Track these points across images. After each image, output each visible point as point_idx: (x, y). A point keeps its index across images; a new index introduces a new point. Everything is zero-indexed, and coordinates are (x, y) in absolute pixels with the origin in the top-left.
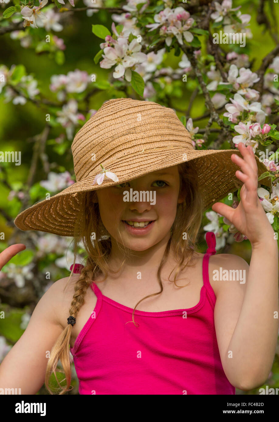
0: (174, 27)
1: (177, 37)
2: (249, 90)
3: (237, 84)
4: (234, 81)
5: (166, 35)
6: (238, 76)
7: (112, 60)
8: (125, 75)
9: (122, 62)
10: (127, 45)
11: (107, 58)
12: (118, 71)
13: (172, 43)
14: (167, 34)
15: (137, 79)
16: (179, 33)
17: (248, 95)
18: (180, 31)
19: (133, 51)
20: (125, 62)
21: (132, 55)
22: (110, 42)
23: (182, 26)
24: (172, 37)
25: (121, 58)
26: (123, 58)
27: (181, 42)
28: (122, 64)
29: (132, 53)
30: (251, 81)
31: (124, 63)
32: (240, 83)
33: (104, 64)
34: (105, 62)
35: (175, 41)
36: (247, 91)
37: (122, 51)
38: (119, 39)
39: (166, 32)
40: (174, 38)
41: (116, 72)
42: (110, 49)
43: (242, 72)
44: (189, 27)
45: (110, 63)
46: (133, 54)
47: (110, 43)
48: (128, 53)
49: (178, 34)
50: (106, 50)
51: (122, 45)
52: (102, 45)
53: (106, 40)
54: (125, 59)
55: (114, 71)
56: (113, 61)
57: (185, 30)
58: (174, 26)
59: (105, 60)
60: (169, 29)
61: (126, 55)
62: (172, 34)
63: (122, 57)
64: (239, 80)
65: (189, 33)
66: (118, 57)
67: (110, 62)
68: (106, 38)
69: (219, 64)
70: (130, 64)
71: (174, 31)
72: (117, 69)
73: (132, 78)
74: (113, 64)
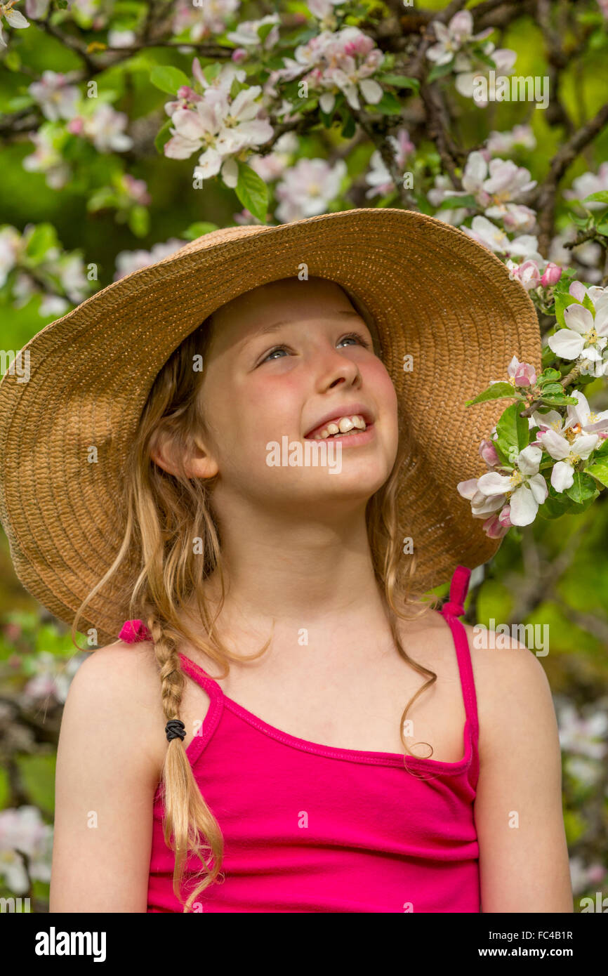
0: (339, 71)
1: (346, 92)
2: (513, 208)
3: (484, 195)
4: (478, 187)
5: (320, 90)
6: (488, 176)
7: (193, 139)
8: (224, 173)
9: (215, 145)
10: (226, 105)
11: (179, 135)
12: (207, 163)
13: (335, 107)
14: (324, 88)
15: (250, 183)
16: (351, 83)
17: (509, 217)
18: (351, 78)
19: (239, 119)
20: (222, 142)
21: (238, 127)
22: (189, 100)
23: (357, 67)
24: (335, 92)
25: (213, 133)
26: (217, 135)
27: (354, 104)
28: (215, 148)
29: (238, 123)
30: (517, 188)
31: (219, 146)
32: (491, 191)
33: (173, 149)
34: (177, 144)
35: (340, 102)
36: (506, 209)
37: (213, 120)
38: (206, 93)
39: (322, 82)
40: (340, 96)
41: (203, 166)
42: (187, 116)
43: (495, 167)
44: (373, 69)
45: (187, 147)
46: (241, 125)
47: (188, 103)
48: (228, 124)
49: (347, 86)
50: (177, 116)
51: (213, 106)
52: (168, 106)
53: (179, 96)
54: (221, 137)
55: (198, 164)
56: (193, 141)
57: (362, 76)
58: (339, 67)
59: (176, 139)
60: (326, 73)
61: (223, 125)
62: (335, 86)
63: (216, 132)
64: (489, 186)
65: (372, 83)
66: (207, 132)
67: (188, 143)
68: (180, 93)
69: (449, 158)
70: (232, 146)
71: (339, 79)
72: (203, 159)
73: (239, 180)
74: (195, 149)
